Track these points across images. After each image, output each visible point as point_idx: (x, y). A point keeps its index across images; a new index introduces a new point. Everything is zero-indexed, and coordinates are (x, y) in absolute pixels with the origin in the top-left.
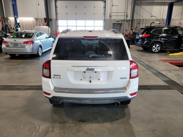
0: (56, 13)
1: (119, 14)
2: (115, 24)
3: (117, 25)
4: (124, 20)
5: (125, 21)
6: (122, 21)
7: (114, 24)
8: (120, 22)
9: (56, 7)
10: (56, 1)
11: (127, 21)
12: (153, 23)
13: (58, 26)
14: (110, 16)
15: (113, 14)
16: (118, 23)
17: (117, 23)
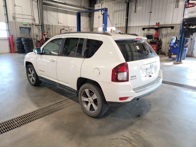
1: (24, 17)
2: (22, 28)
3: (24, 29)
4: (33, 24)
5: (34, 26)
6: (30, 25)
7: (20, 28)
8: (28, 26)
11: (35, 25)
12: (64, 29)
14: (14, 18)
15: (17, 16)
16: (26, 27)
17: (24, 26)
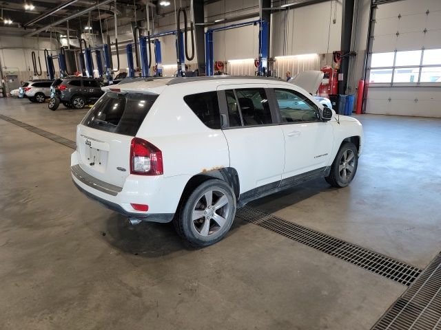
0: (370, 37)
9: (372, 21)
10: (373, 7)
13: (370, 69)
